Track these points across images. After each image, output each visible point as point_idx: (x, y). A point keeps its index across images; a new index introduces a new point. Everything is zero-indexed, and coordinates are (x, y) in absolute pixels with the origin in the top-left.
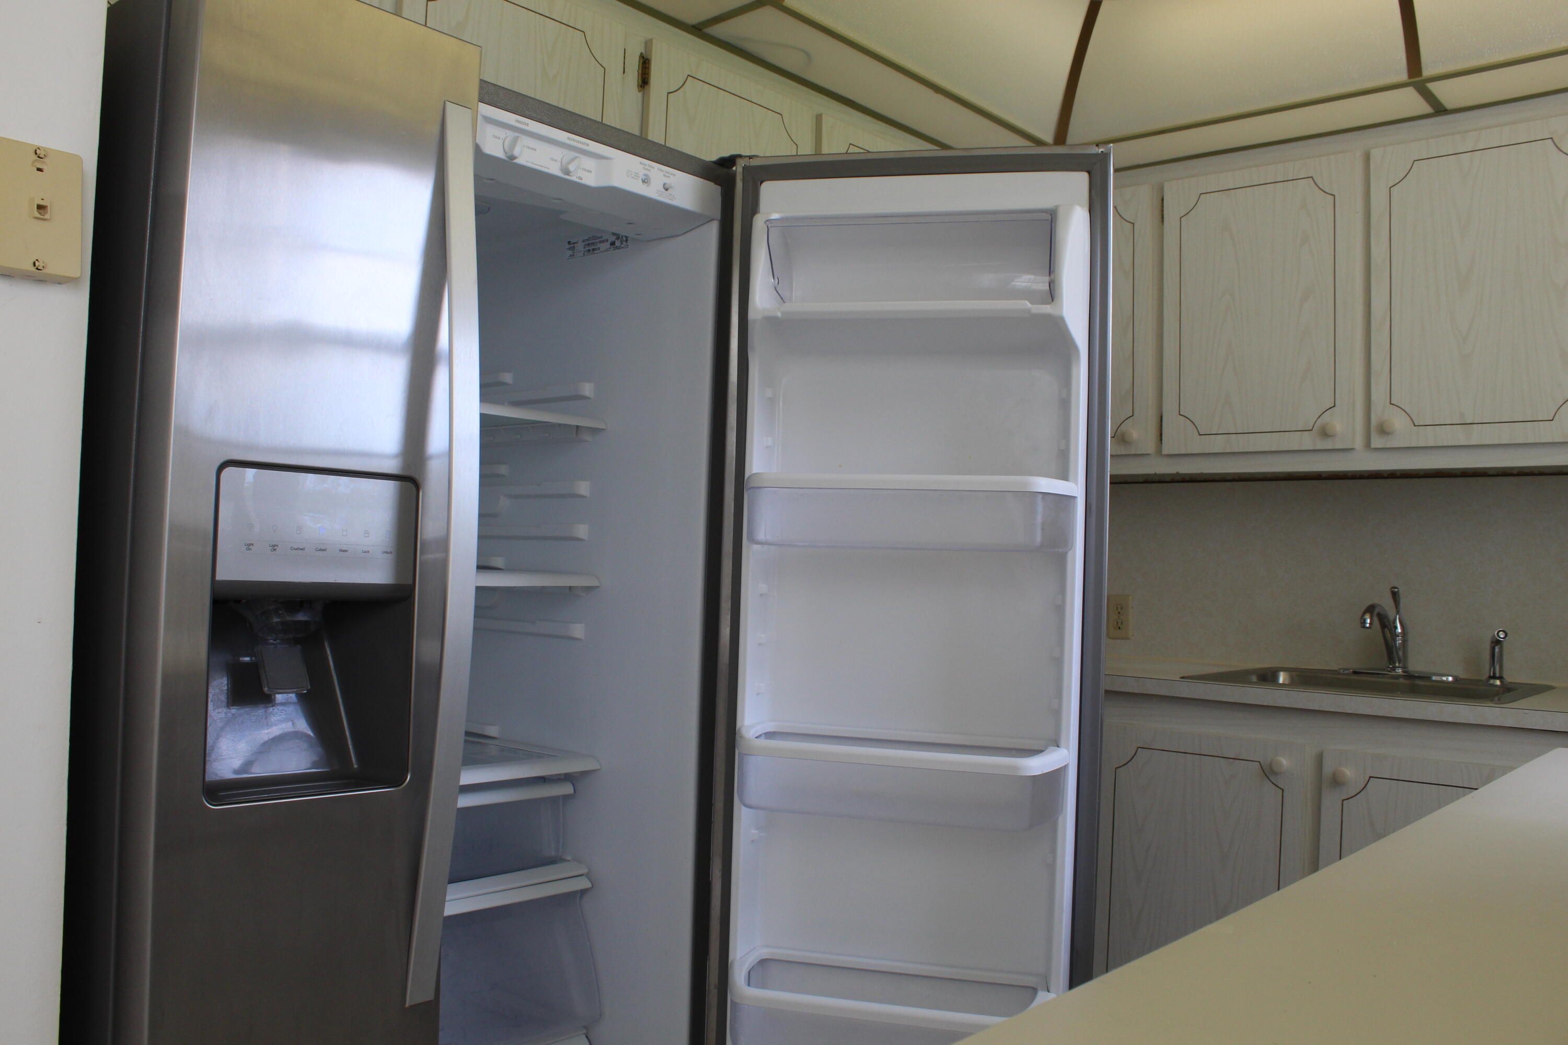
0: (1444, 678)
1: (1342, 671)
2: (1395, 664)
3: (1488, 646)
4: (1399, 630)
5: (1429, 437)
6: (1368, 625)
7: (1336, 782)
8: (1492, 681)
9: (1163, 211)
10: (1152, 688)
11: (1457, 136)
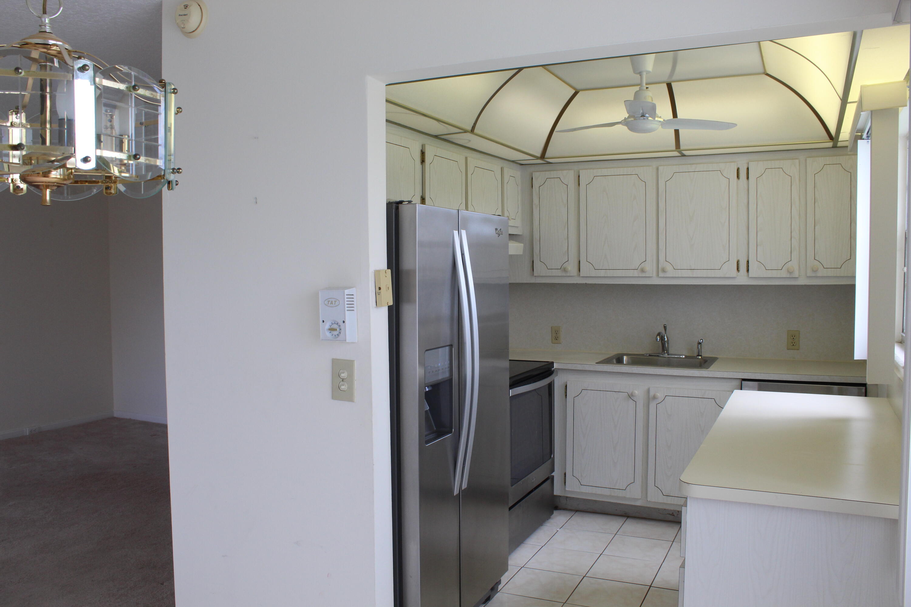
0: (681, 356)
1: (645, 355)
2: (665, 351)
3: (696, 344)
4: (666, 339)
5: (679, 274)
6: (658, 340)
7: (655, 398)
8: (698, 357)
9: (579, 181)
10: (587, 368)
11: (689, 166)
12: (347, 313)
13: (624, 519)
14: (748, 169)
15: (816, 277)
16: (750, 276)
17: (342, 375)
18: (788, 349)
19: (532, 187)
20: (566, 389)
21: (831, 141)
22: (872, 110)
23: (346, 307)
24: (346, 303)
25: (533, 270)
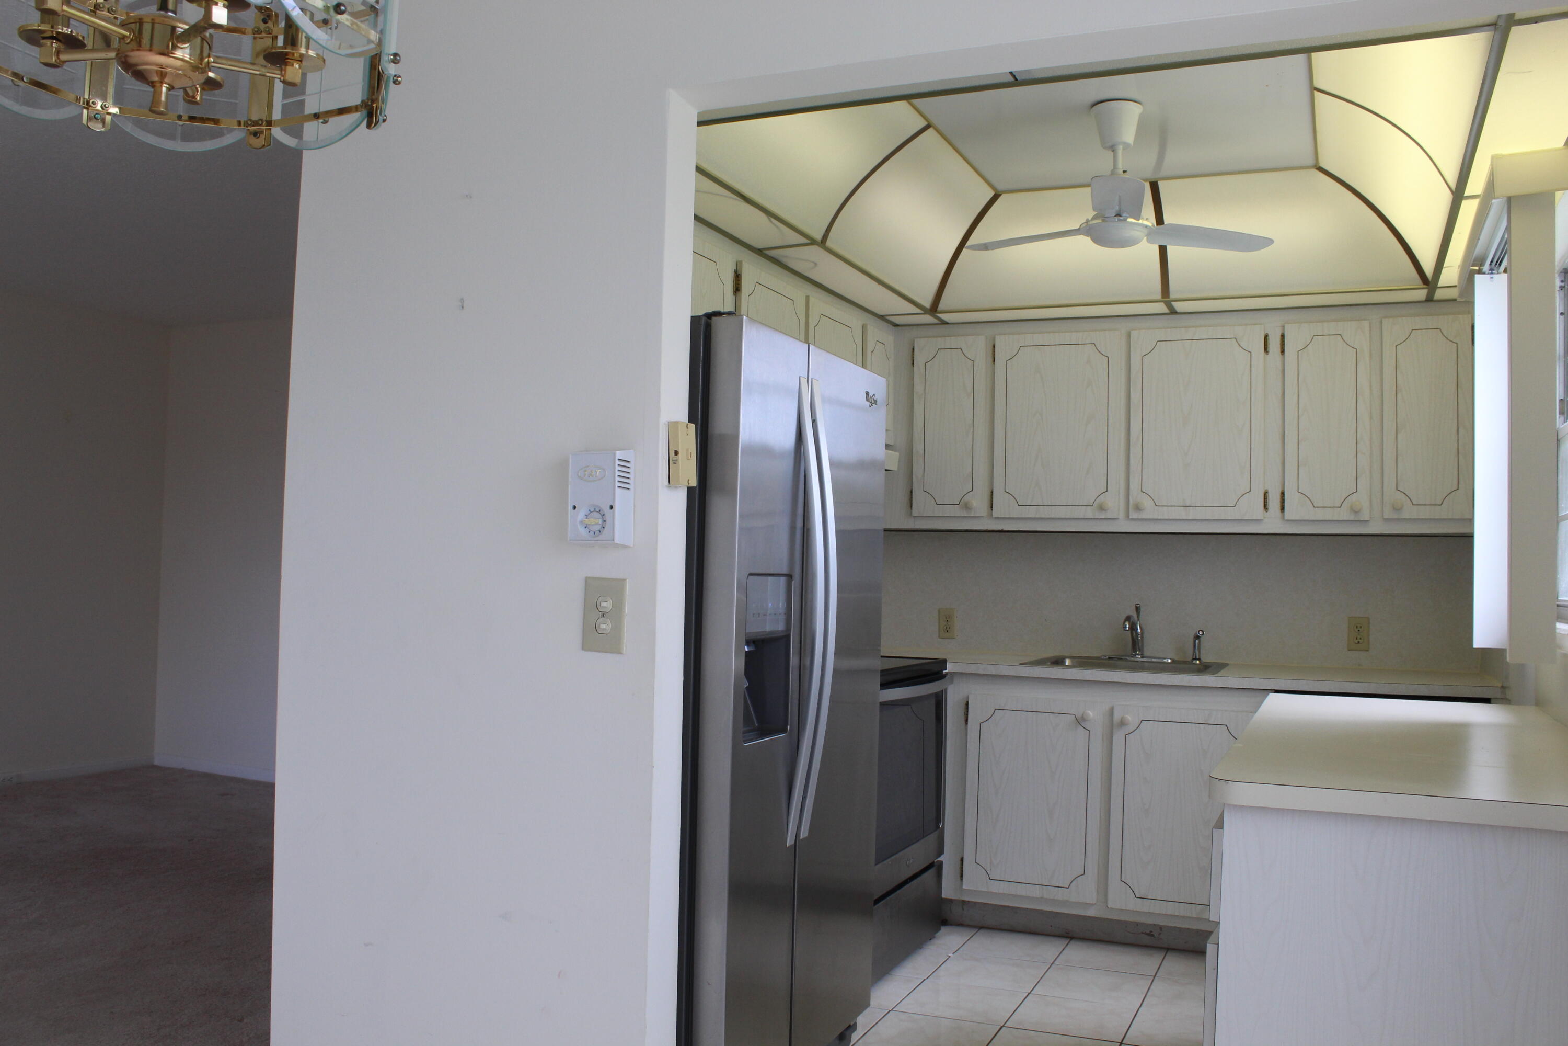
0: (1165, 660)
1: (1103, 657)
2: (1136, 651)
3: (1192, 640)
4: (1139, 631)
5: (1165, 513)
6: (1127, 629)
7: (1122, 723)
8: (1194, 661)
9: (994, 355)
10: (1004, 670)
11: (1183, 329)
12: (618, 491)
13: (1066, 941)
14: (1283, 336)
15: (1399, 520)
16: (1286, 518)
17: (604, 604)
18: (1349, 650)
19: (913, 364)
20: (967, 708)
21: (1425, 286)
22: (1509, 195)
23: (617, 482)
24: (618, 473)
25: (912, 507)
